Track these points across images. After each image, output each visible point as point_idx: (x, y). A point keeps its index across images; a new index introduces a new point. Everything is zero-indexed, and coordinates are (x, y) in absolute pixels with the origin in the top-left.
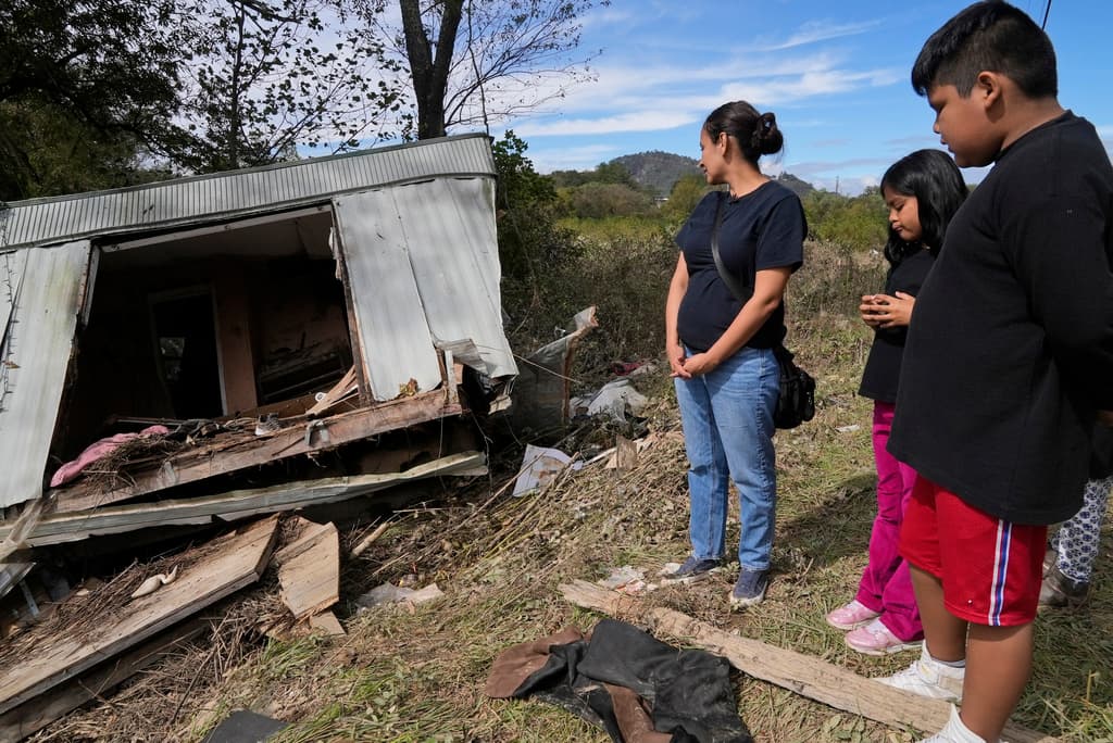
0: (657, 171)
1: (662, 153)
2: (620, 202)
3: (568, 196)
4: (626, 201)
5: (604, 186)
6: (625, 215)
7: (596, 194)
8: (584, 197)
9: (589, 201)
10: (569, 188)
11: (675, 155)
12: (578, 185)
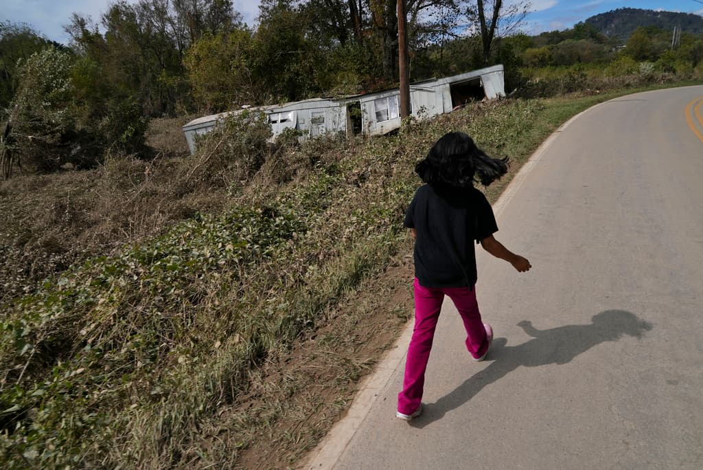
0: (623, 24)
1: (629, 9)
2: (586, 53)
3: (549, 51)
4: (590, 51)
5: (575, 41)
6: (587, 61)
7: (568, 48)
8: (560, 51)
9: (563, 53)
10: (550, 46)
11: (640, 10)
12: (557, 43)
